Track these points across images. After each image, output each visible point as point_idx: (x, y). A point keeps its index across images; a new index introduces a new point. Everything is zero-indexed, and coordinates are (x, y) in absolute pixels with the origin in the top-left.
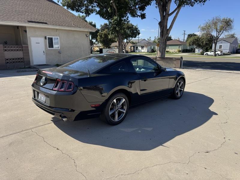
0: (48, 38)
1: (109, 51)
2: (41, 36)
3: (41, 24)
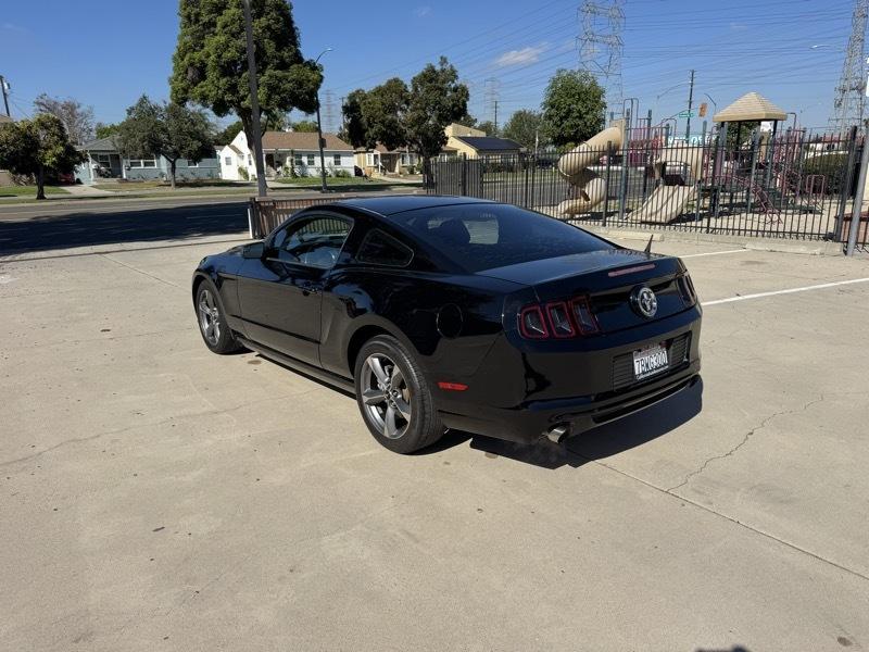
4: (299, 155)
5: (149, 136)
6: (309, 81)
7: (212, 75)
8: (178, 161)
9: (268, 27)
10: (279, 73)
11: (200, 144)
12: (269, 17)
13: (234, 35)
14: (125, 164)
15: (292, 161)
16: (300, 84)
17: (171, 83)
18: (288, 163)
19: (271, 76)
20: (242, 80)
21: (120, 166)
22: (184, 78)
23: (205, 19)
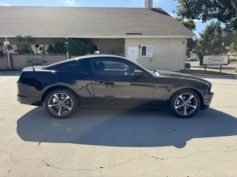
0: (143, 47)
1: (212, 59)
2: (136, 46)
3: (136, 35)
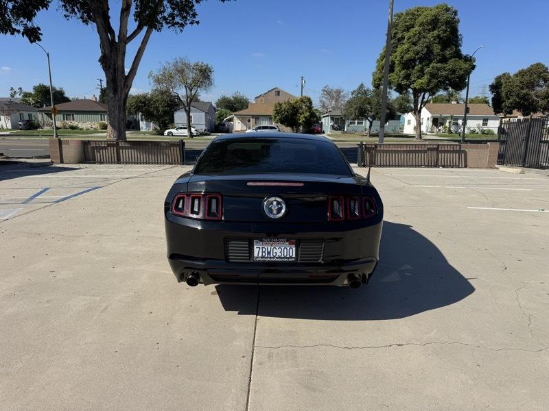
4: (457, 119)
5: (360, 107)
6: (461, 69)
7: (397, 69)
8: (374, 122)
9: (438, 36)
10: (439, 65)
11: (388, 111)
12: (440, 29)
13: (414, 44)
14: (347, 123)
15: (450, 122)
16: (454, 71)
17: (373, 75)
18: (447, 124)
19: (433, 68)
20: (414, 71)
21: (344, 124)
22: (381, 72)
23: (399, 35)
